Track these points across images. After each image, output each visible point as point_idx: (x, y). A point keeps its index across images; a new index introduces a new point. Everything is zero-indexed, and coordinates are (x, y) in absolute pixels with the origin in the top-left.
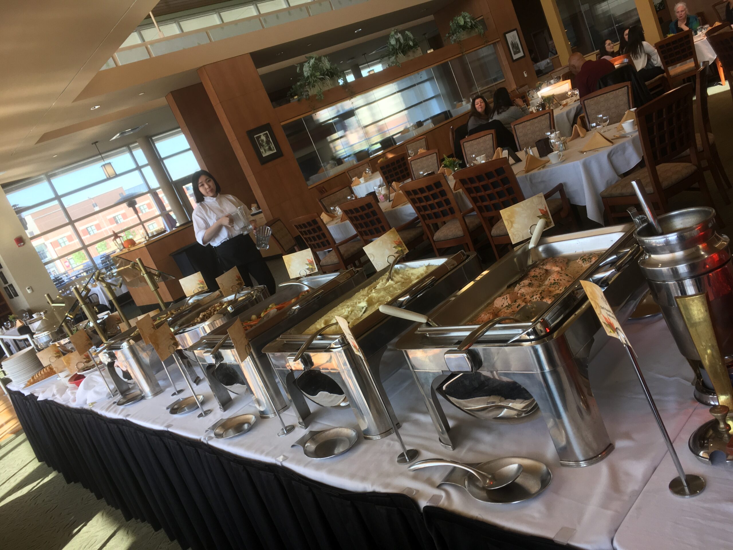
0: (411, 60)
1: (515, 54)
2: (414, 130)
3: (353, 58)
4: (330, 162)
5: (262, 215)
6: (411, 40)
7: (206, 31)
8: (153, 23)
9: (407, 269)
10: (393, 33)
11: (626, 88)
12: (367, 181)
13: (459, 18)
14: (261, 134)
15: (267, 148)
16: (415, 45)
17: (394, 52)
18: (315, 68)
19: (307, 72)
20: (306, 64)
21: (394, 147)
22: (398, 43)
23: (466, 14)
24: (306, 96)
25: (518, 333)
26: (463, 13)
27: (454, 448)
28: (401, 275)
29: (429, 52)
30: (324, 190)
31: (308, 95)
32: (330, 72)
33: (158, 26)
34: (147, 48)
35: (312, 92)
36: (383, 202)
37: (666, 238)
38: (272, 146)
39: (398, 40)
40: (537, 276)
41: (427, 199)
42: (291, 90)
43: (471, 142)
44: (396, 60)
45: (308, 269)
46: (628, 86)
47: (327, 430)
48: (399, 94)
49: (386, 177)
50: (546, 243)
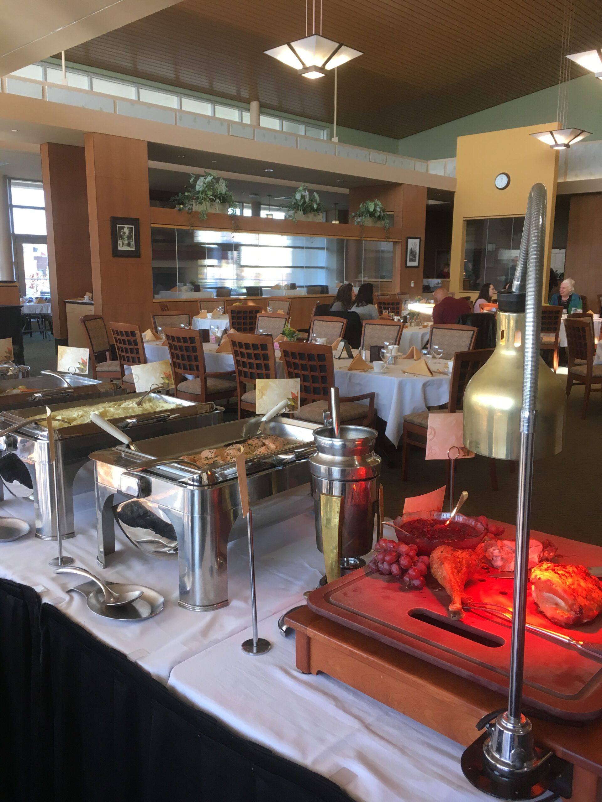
0: (309, 222)
1: (410, 261)
2: (286, 290)
3: (256, 194)
4: (188, 284)
5: (92, 307)
6: (317, 203)
7: (114, 99)
8: (62, 66)
9: (161, 401)
10: (301, 188)
11: (472, 332)
12: (214, 319)
13: (371, 203)
14: (126, 226)
15: (126, 242)
16: (318, 210)
17: (295, 207)
18: (210, 186)
19: (199, 187)
20: (202, 179)
21: (259, 297)
22: (303, 200)
23: (379, 203)
24: (189, 209)
25: (186, 477)
26: (376, 200)
27: (106, 566)
28: (151, 404)
29: (334, 222)
30: (166, 308)
31: (192, 209)
32: (223, 197)
33: (65, 72)
34: (43, 89)
35: (197, 208)
36: (213, 343)
37: (333, 441)
38: (133, 243)
39: (303, 197)
40: (252, 446)
41: (249, 356)
42: (176, 196)
43: (322, 322)
44: (295, 215)
45: (78, 368)
46: (474, 331)
47: (5, 518)
48: (291, 249)
49: (233, 322)
50: (278, 422)
